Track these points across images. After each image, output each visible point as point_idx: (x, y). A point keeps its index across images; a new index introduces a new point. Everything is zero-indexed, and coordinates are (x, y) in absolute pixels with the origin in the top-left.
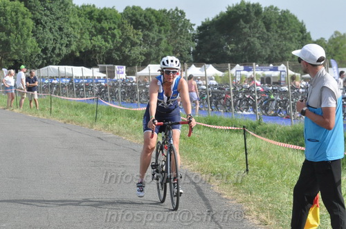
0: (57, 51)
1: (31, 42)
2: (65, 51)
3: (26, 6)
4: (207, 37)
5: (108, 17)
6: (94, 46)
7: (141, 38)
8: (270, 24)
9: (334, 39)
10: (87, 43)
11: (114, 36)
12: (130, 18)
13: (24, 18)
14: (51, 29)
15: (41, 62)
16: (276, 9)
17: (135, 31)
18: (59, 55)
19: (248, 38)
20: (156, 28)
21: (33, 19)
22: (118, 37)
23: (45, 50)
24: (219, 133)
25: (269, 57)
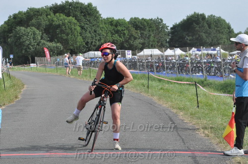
0: (93, 43)
1: (80, 39)
2: (98, 43)
3: (76, 19)
4: (176, 33)
5: (121, 24)
6: (114, 40)
7: (139, 35)
8: (211, 24)
9: (247, 32)
10: (110, 38)
11: (124, 34)
12: (133, 24)
13: (75, 26)
14: (90, 32)
15: (85, 50)
16: (214, 16)
17: (136, 31)
18: (95, 46)
19: (199, 33)
20: (147, 29)
21: (80, 26)
22: (127, 35)
23: (87, 43)
24: (183, 86)
25: (211, 43)
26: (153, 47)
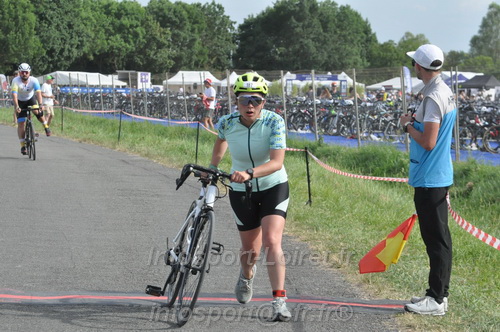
0: (66, 53)
1: (34, 41)
2: (75, 53)
4: (251, 38)
5: (129, 12)
6: (112, 47)
7: (169, 38)
8: (327, 22)
9: (405, 42)
10: (103, 43)
11: (136, 35)
12: (156, 13)
13: (24, 12)
14: (58, 25)
15: (46, 67)
16: (334, 4)
17: (162, 29)
18: (68, 58)
19: (301, 40)
20: (188, 26)
21: (36, 13)
22: (141, 37)
23: (51, 52)
25: (326, 63)
26: (198, 66)
